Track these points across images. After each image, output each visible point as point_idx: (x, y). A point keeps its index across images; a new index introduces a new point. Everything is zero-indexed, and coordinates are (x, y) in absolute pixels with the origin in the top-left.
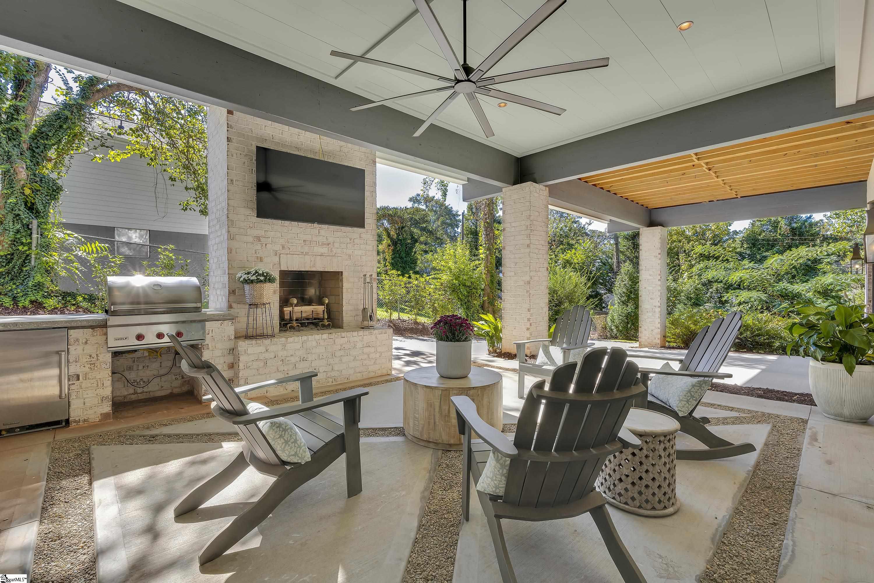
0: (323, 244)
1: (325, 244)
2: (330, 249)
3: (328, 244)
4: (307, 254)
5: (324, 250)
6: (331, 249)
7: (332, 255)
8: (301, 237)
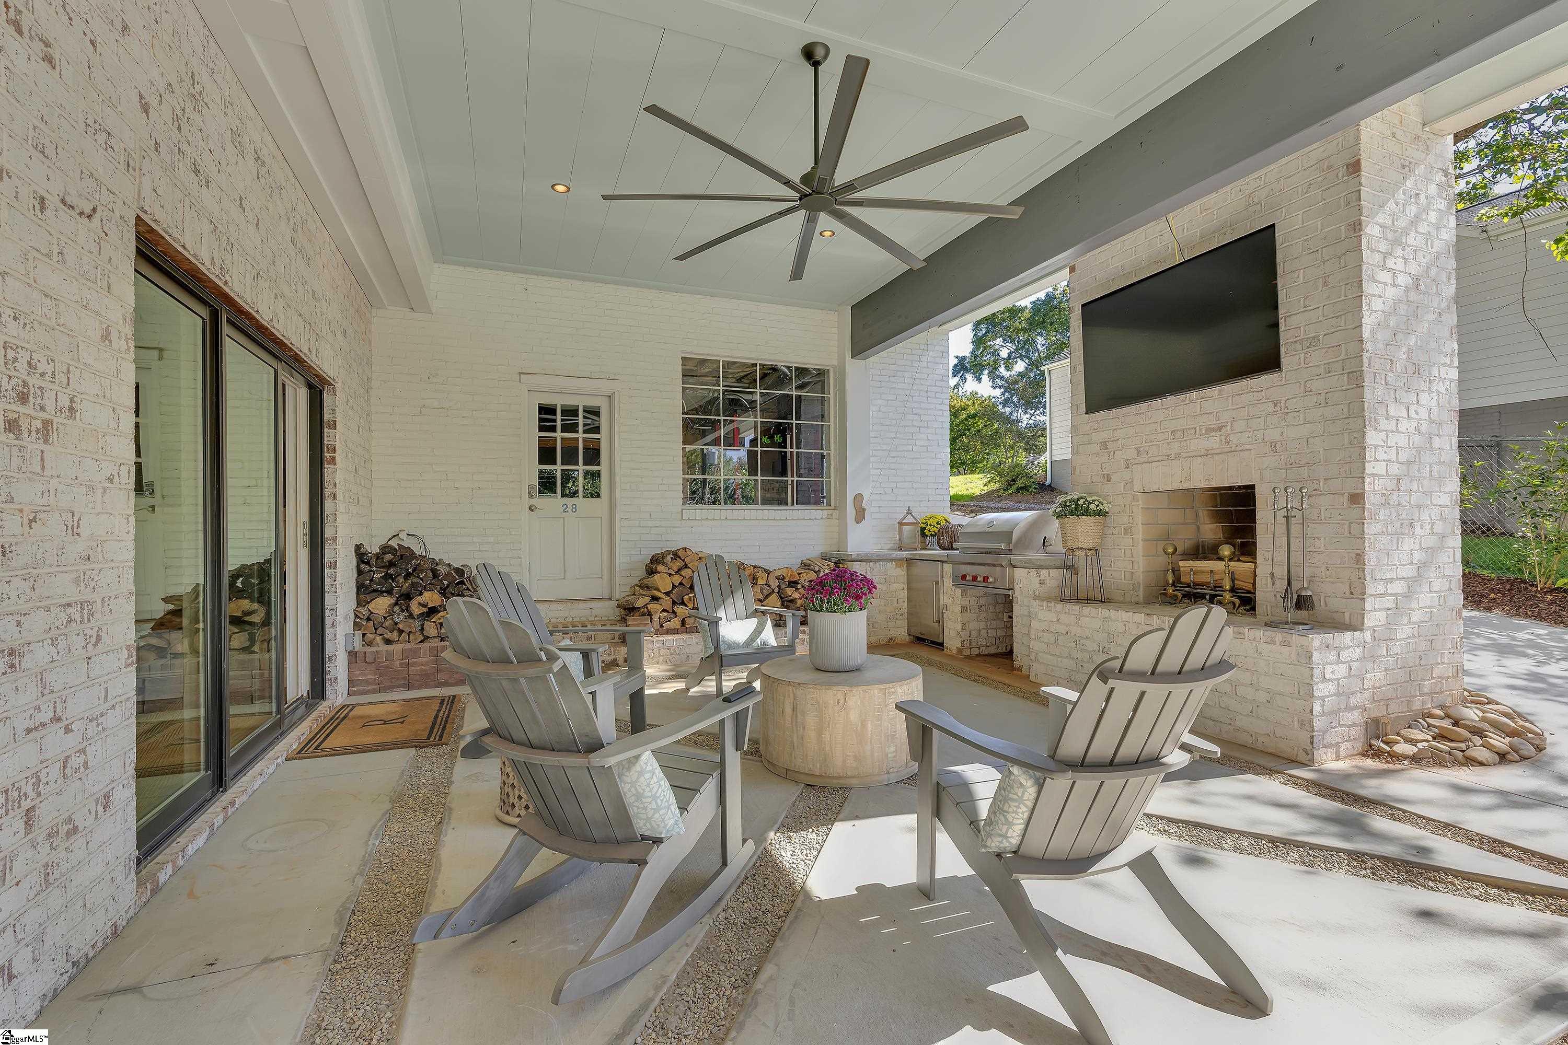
0: (1209, 430)
1: (1213, 430)
2: (1223, 437)
3: (1220, 429)
4: (1178, 456)
5: (1214, 442)
6: (1227, 437)
7: (1230, 450)
8: (1166, 427)
